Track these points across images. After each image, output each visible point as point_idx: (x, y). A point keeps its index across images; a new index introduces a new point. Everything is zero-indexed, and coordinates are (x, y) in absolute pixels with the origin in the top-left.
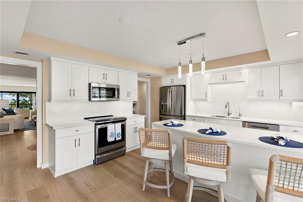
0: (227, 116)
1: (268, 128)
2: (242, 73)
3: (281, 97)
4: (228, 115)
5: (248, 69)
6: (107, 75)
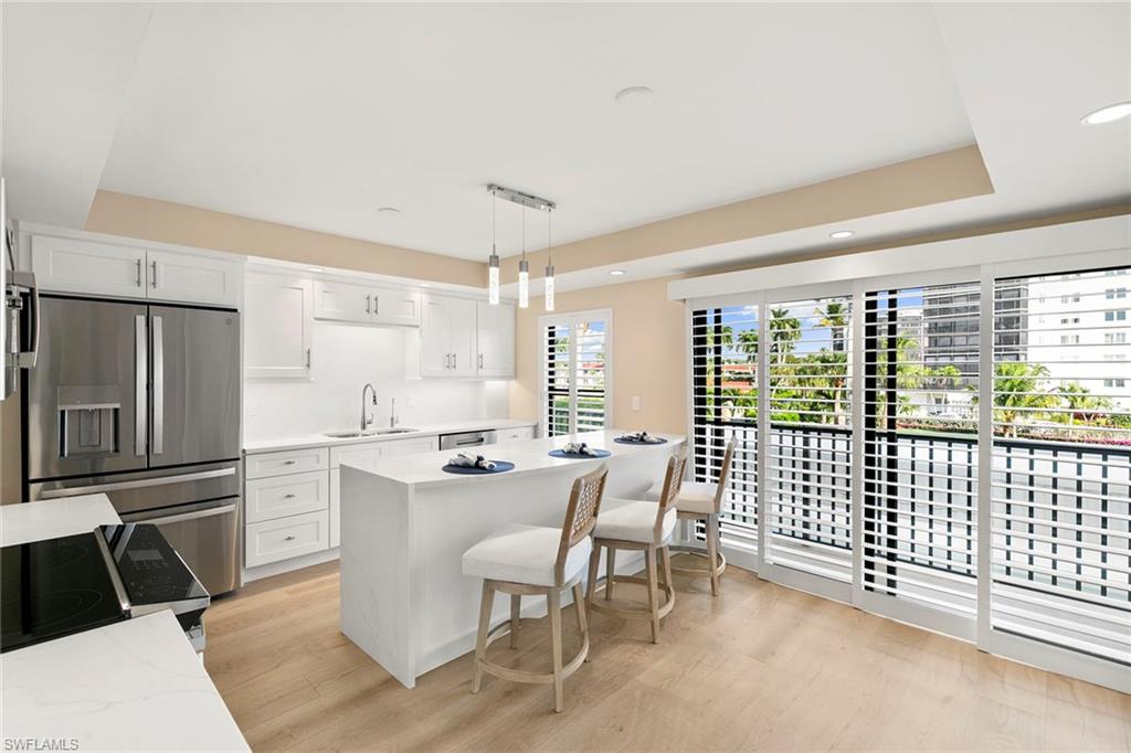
0: (358, 429)
3: (479, 371)
4: (364, 427)
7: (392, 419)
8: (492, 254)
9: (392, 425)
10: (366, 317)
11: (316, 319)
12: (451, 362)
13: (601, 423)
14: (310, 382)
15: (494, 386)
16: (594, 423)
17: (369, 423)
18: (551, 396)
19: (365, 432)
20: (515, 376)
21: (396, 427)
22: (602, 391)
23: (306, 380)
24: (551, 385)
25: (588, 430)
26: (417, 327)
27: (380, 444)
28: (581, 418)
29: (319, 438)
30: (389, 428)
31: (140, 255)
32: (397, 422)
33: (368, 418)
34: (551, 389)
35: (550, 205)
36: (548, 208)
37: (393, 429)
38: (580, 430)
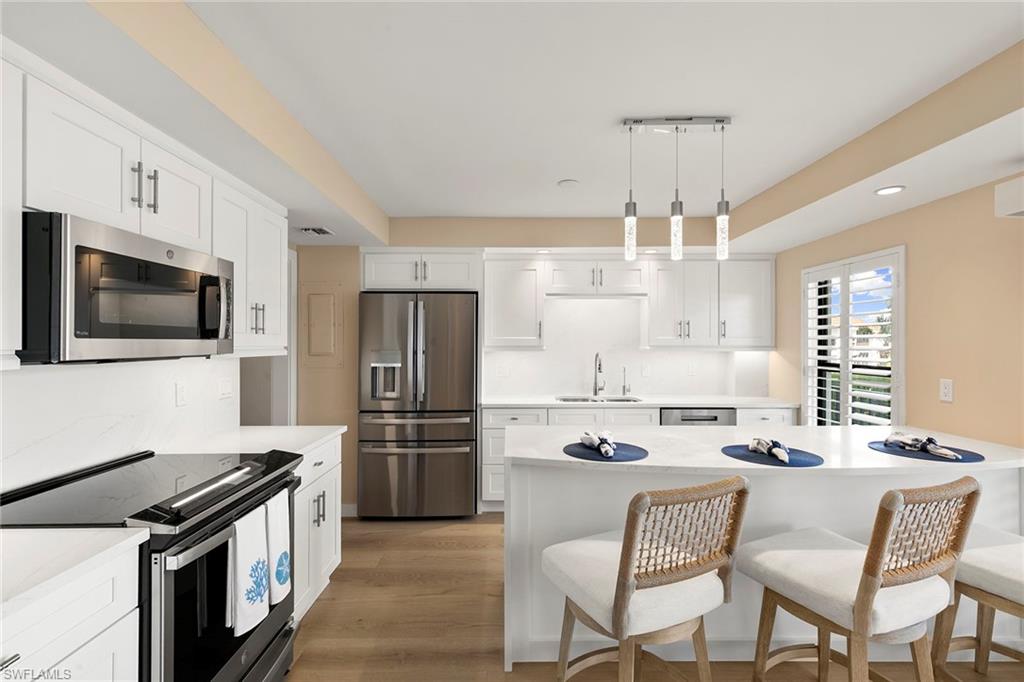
0: (591, 395)
1: (716, 419)
2: (640, 270)
3: (722, 339)
4: (596, 394)
5: (659, 260)
6: (159, 181)
7: (624, 387)
8: (628, 201)
9: (624, 393)
10: (592, 289)
11: (548, 295)
12: (684, 329)
13: (888, 416)
14: (542, 350)
15: (748, 359)
16: (879, 415)
17: (601, 389)
18: (821, 373)
19: (595, 398)
20: (775, 346)
21: (628, 395)
22: (889, 369)
23: (538, 348)
24: (822, 358)
25: (870, 424)
26: (645, 295)
27: (595, 411)
28: (858, 405)
29: (551, 400)
30: (620, 396)
31: (417, 258)
32: (629, 391)
33: (600, 385)
34: (821, 363)
35: (720, 120)
36: (719, 126)
37: (623, 397)
38: (854, 422)
